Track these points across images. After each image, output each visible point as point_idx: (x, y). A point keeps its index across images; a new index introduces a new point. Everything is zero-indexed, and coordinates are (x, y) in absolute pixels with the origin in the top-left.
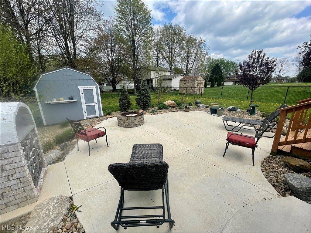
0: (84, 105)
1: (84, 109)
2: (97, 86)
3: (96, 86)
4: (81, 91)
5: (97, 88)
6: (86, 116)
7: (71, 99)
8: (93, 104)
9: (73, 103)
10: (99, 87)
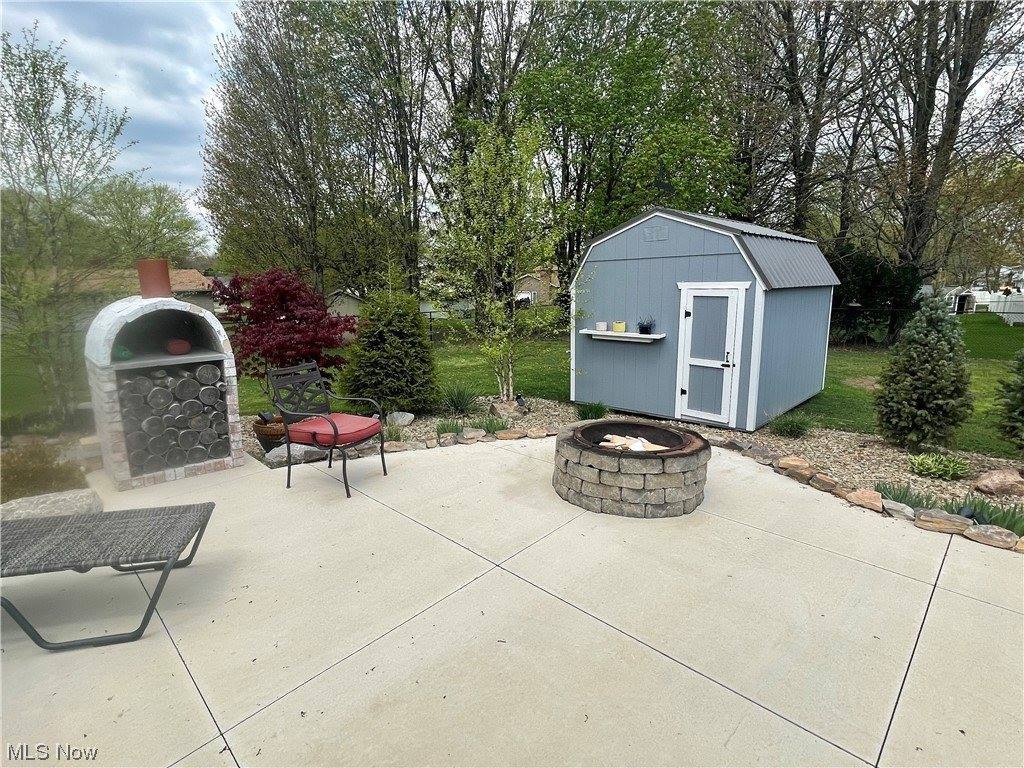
0: (685, 359)
1: (683, 380)
2: (753, 286)
3: (747, 284)
4: (687, 303)
5: (750, 293)
6: (682, 408)
7: (645, 329)
8: (717, 364)
9: (650, 345)
10: (760, 287)
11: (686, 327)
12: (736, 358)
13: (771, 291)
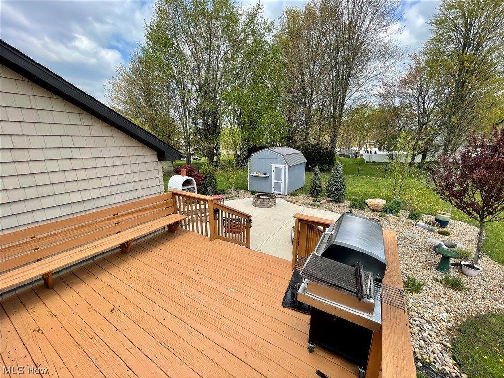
0: (273, 181)
1: (273, 185)
3: (285, 165)
4: (273, 169)
5: (285, 167)
6: (273, 191)
7: (265, 174)
8: (280, 182)
9: (266, 178)
10: (287, 166)
11: (273, 174)
12: (283, 180)
13: (289, 167)
